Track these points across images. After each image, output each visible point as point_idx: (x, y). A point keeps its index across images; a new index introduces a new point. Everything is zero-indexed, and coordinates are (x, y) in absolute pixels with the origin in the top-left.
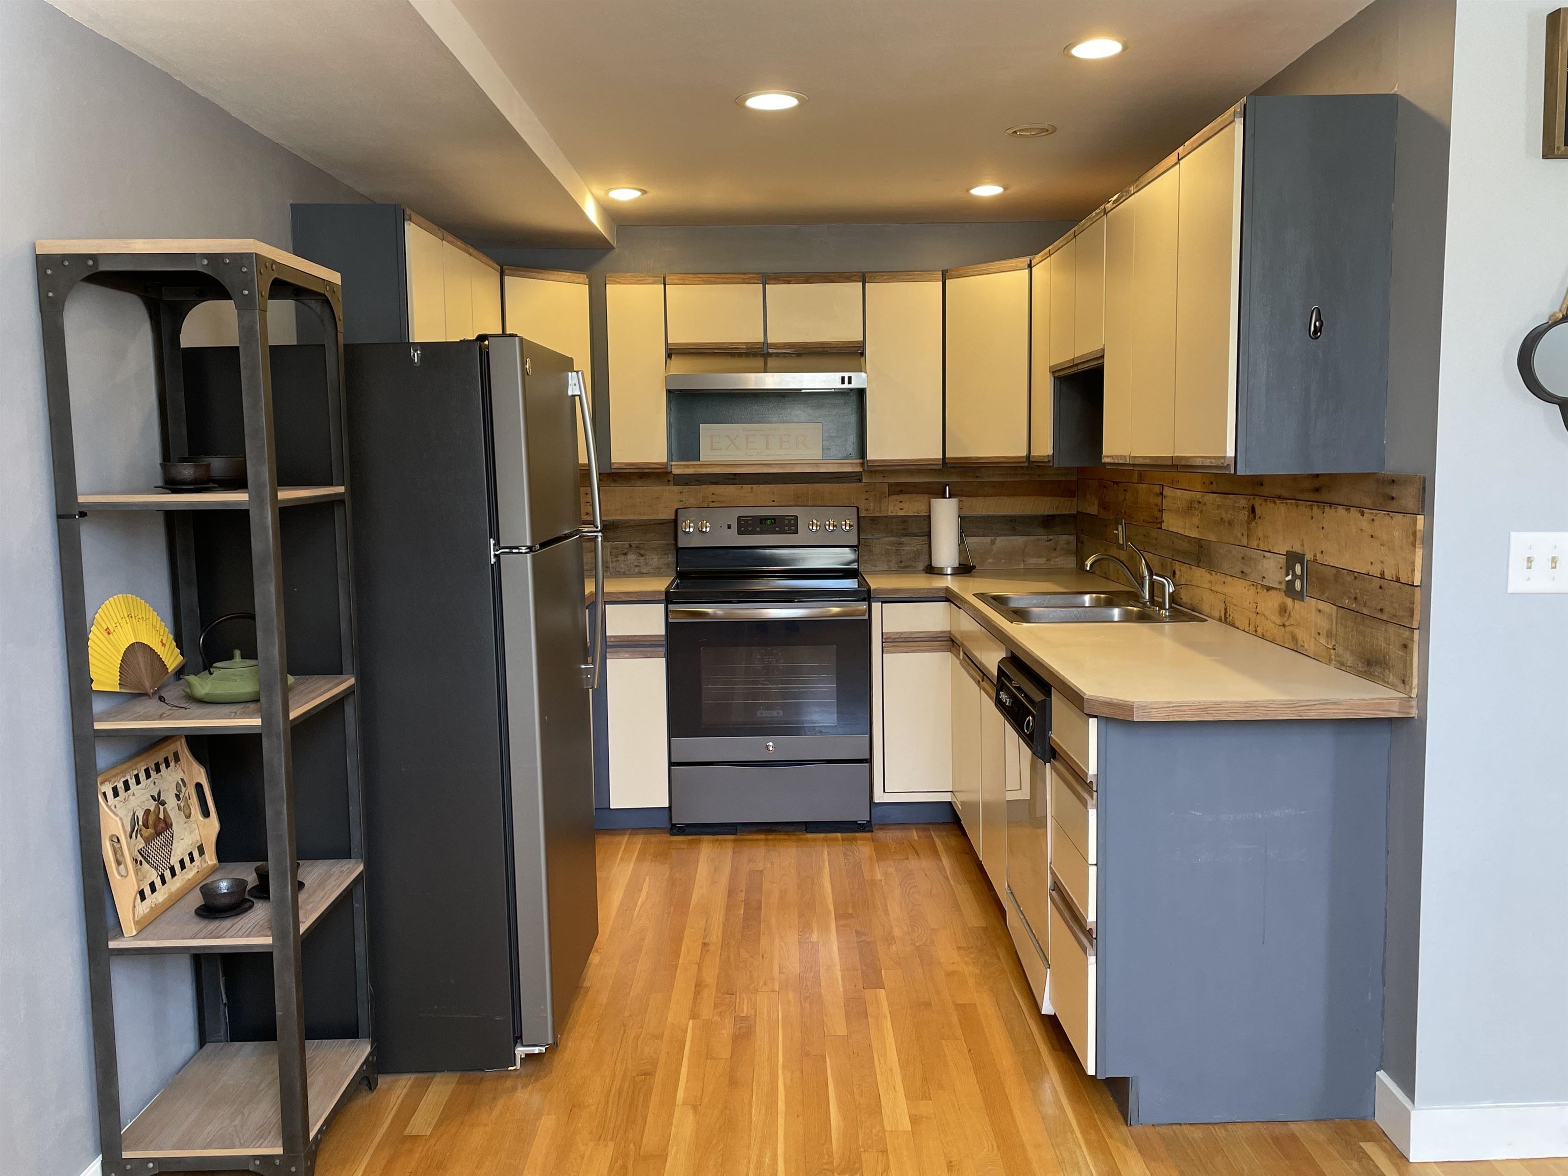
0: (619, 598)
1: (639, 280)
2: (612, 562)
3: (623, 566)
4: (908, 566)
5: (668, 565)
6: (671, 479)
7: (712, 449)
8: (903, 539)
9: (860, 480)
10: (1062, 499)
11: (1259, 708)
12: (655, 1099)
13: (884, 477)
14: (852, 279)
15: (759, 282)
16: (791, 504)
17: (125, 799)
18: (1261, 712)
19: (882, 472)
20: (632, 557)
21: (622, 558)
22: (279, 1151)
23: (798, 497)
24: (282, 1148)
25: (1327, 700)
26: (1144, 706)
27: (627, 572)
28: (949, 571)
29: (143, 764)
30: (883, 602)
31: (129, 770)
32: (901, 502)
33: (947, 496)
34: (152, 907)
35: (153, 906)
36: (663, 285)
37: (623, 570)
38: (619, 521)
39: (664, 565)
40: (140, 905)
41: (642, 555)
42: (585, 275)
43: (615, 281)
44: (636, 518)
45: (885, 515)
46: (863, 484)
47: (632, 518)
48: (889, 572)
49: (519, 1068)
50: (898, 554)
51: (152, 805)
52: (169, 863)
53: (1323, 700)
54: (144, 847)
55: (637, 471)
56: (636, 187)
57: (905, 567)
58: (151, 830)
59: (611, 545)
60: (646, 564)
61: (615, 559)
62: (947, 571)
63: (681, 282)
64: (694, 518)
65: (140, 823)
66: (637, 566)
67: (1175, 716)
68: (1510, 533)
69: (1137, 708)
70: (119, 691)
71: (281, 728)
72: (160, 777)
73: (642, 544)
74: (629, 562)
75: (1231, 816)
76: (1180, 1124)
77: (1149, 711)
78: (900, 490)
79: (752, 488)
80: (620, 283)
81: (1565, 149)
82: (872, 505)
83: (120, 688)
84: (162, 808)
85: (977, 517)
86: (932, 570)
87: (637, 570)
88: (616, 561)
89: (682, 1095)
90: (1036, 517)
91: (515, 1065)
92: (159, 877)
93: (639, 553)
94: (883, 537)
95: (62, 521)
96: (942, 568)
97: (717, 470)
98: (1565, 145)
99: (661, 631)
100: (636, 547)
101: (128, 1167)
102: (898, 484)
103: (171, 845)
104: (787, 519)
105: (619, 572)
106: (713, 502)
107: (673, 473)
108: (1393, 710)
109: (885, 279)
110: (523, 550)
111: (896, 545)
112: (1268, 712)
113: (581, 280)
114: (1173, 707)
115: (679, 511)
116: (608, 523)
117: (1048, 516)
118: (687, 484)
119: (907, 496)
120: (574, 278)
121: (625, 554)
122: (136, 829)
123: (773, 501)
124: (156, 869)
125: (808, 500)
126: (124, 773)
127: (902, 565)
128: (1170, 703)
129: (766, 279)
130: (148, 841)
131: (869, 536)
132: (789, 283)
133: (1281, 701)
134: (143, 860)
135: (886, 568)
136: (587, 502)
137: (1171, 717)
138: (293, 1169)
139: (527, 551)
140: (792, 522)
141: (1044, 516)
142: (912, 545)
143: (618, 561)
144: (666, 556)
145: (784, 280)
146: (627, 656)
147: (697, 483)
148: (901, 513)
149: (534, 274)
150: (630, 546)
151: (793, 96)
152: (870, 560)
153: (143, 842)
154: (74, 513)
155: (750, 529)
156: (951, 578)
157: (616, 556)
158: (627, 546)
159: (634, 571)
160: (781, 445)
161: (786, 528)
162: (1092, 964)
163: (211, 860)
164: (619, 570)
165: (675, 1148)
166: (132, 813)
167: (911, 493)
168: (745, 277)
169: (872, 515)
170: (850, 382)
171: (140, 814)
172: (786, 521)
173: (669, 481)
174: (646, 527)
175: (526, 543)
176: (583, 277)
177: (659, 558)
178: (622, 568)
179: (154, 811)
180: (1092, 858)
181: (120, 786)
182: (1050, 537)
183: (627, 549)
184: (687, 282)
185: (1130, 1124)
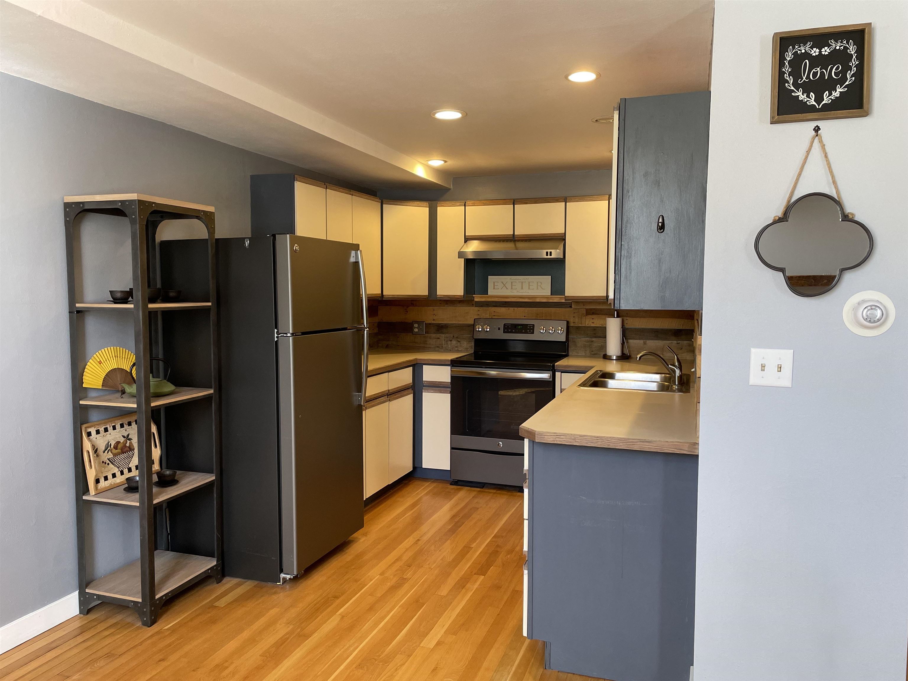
0: (429, 362)
1: (453, 205)
2: (445, 344)
3: (450, 347)
4: (596, 354)
5: (471, 347)
6: (474, 304)
7: (494, 289)
8: (594, 339)
9: (571, 307)
10: (686, 320)
11: (604, 441)
12: (329, 609)
13: (584, 305)
14: (559, 200)
15: (511, 203)
16: (534, 318)
17: (103, 436)
18: (607, 443)
19: (582, 302)
20: (454, 342)
21: (449, 342)
22: (140, 600)
23: (537, 315)
24: (141, 599)
25: (645, 440)
26: (541, 434)
27: (452, 350)
28: (614, 358)
29: (119, 421)
30: (562, 372)
31: (110, 423)
32: (593, 319)
33: (616, 317)
34: (111, 484)
35: (113, 484)
36: (464, 207)
37: (450, 349)
38: (448, 324)
39: (469, 347)
40: (104, 483)
41: (459, 342)
42: (428, 203)
43: (442, 205)
44: (457, 323)
45: (584, 326)
46: (572, 309)
47: (455, 322)
48: (585, 357)
49: (281, 584)
50: (591, 347)
51: (122, 440)
52: (128, 466)
53: (642, 440)
54: (112, 458)
55: (449, 299)
56: (441, 159)
57: (594, 354)
58: (119, 451)
59: (445, 336)
60: (461, 346)
61: (446, 343)
62: (613, 357)
63: (473, 205)
64: (482, 324)
65: (112, 447)
66: (456, 347)
67: (558, 441)
68: (750, 349)
69: (537, 435)
70: (101, 388)
71: (144, 410)
72: (131, 428)
73: (459, 336)
74: (453, 345)
75: (603, 502)
76: (574, 674)
77: (544, 436)
78: (591, 312)
79: (514, 309)
80: (443, 206)
81: (778, 118)
82: (577, 320)
83: (102, 387)
84: (128, 442)
85: (635, 329)
86: (606, 357)
87: (456, 349)
88: (446, 344)
89: (342, 610)
90: (670, 330)
91: (280, 582)
92: (119, 471)
93: (458, 340)
94: (583, 338)
95: (71, 314)
96: (611, 356)
97: (496, 300)
98: (778, 115)
99: (449, 380)
100: (456, 337)
101: (87, 596)
102: (591, 309)
103: (132, 458)
104: (529, 326)
105: (448, 349)
106: (494, 316)
107: (475, 301)
108: (685, 449)
109: (577, 200)
110: (289, 335)
111: (589, 342)
112: (609, 444)
113: (425, 205)
114: (557, 436)
115: (476, 320)
116: (443, 325)
117: (678, 330)
118: (482, 306)
119: (596, 316)
120: (421, 204)
121: (451, 341)
122: (108, 449)
123: (525, 316)
124: (118, 468)
125: (542, 317)
126: (106, 423)
127: (593, 353)
128: (555, 433)
129: (514, 203)
130: (115, 455)
131: (575, 337)
132: (526, 203)
133: (618, 438)
134: (110, 463)
135: (584, 354)
136: (434, 314)
137: (556, 441)
138: (145, 610)
139: (290, 335)
140: (532, 327)
141: (675, 330)
142: (597, 342)
143: (448, 344)
144: (470, 343)
145: (524, 202)
146: (432, 391)
147: (487, 306)
148: (593, 325)
149: (399, 203)
150: (454, 337)
151: (459, 112)
152: (575, 349)
153: (112, 455)
154: (74, 311)
155: (510, 330)
156: (616, 362)
157: (447, 342)
158: (452, 337)
159: (455, 349)
160: (529, 288)
161: (528, 331)
162: (526, 575)
163: (157, 467)
164: (448, 348)
165: (317, 634)
166: (107, 442)
167: (598, 314)
168: (504, 201)
169: (577, 325)
170: (551, 255)
171: (113, 443)
172: (529, 327)
173: (473, 305)
174: (461, 327)
175: (290, 331)
176: (426, 204)
177: (467, 344)
178: (449, 348)
179: (123, 442)
180: (526, 516)
181: (102, 429)
182: (678, 342)
183: (452, 338)
184: (476, 205)
185: (545, 668)
